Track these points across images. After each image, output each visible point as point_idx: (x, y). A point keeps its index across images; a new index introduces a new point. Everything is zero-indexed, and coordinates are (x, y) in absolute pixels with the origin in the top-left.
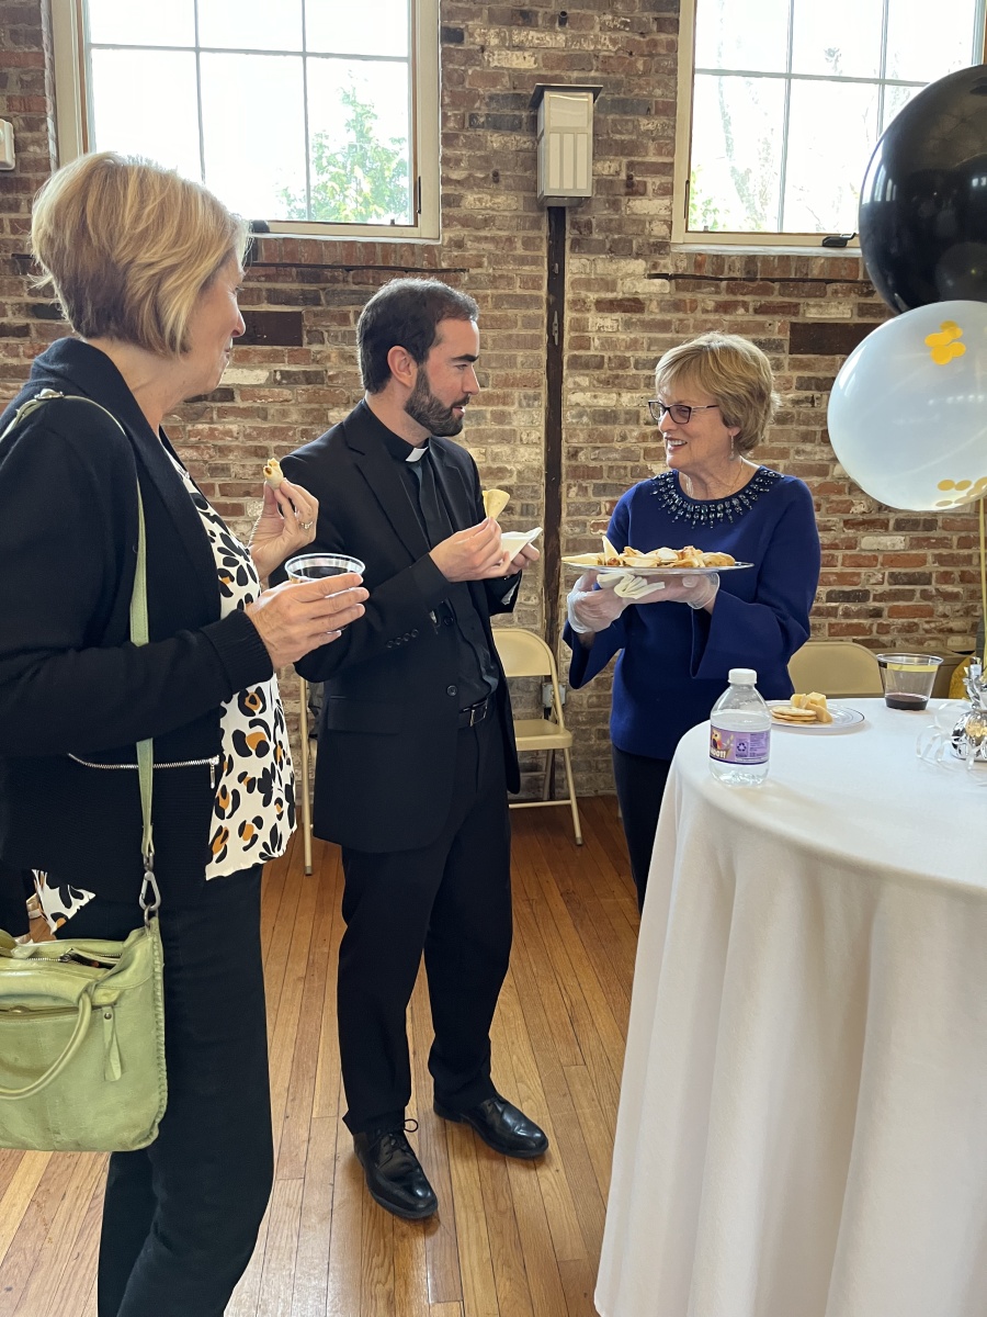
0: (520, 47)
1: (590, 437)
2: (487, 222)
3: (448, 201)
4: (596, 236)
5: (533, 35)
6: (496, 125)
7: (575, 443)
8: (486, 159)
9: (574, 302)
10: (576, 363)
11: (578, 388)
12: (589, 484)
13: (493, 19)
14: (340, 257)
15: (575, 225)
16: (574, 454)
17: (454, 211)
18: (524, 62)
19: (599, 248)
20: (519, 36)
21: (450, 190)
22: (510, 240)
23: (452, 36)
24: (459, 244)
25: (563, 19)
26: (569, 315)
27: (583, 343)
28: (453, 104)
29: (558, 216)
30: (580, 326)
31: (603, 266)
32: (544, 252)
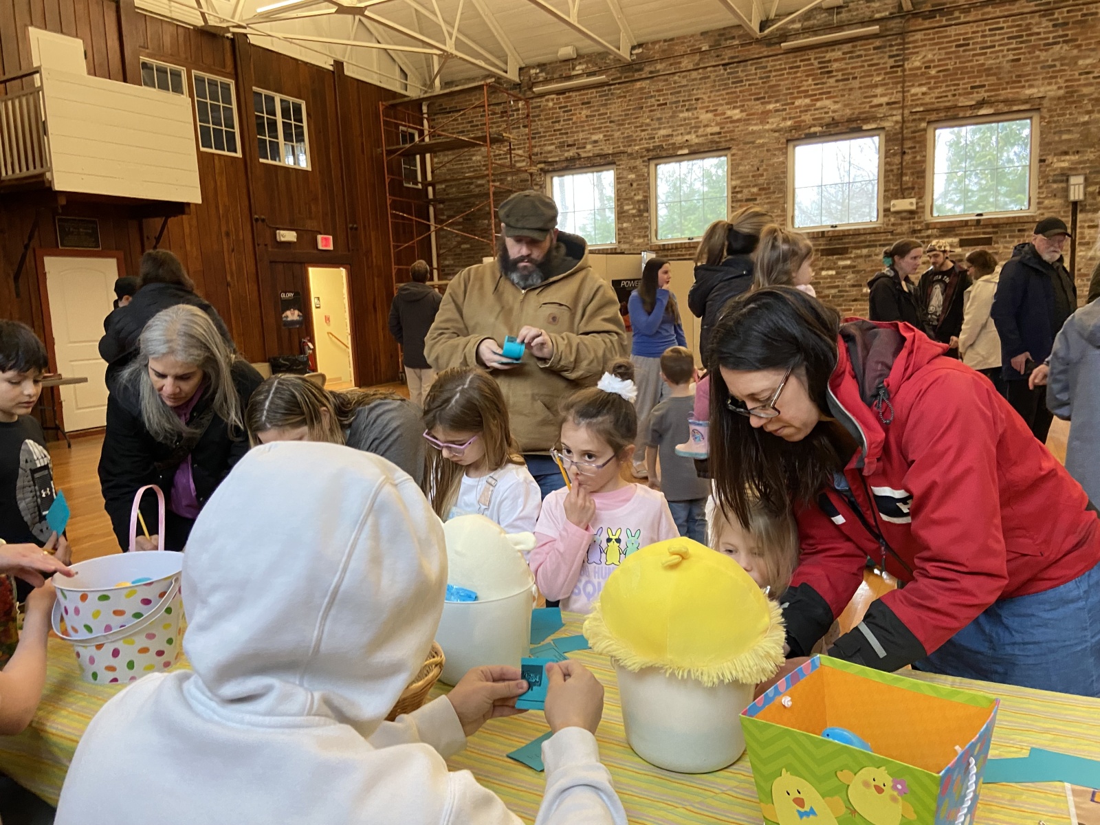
0: (1064, 161)
1: (1085, 264)
2: (1051, 208)
3: (1039, 203)
4: (1088, 207)
5: (1068, 157)
6: (1055, 182)
7: (1080, 267)
8: (1052, 191)
9: (1081, 227)
10: (1080, 244)
11: (1081, 251)
12: (1085, 278)
13: (1055, 155)
14: (1005, 221)
15: (1081, 205)
16: (1079, 270)
17: (1041, 206)
18: (1065, 165)
19: (1089, 211)
20: (1063, 158)
21: (1041, 200)
22: (1059, 212)
23: (1042, 161)
24: (1043, 214)
25: (1078, 152)
26: (1078, 230)
27: (1083, 238)
28: (1043, 178)
29: (1075, 204)
30: (1082, 233)
31: (1090, 215)
32: (1070, 214)
